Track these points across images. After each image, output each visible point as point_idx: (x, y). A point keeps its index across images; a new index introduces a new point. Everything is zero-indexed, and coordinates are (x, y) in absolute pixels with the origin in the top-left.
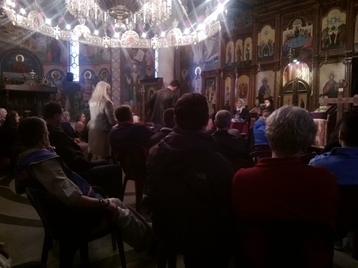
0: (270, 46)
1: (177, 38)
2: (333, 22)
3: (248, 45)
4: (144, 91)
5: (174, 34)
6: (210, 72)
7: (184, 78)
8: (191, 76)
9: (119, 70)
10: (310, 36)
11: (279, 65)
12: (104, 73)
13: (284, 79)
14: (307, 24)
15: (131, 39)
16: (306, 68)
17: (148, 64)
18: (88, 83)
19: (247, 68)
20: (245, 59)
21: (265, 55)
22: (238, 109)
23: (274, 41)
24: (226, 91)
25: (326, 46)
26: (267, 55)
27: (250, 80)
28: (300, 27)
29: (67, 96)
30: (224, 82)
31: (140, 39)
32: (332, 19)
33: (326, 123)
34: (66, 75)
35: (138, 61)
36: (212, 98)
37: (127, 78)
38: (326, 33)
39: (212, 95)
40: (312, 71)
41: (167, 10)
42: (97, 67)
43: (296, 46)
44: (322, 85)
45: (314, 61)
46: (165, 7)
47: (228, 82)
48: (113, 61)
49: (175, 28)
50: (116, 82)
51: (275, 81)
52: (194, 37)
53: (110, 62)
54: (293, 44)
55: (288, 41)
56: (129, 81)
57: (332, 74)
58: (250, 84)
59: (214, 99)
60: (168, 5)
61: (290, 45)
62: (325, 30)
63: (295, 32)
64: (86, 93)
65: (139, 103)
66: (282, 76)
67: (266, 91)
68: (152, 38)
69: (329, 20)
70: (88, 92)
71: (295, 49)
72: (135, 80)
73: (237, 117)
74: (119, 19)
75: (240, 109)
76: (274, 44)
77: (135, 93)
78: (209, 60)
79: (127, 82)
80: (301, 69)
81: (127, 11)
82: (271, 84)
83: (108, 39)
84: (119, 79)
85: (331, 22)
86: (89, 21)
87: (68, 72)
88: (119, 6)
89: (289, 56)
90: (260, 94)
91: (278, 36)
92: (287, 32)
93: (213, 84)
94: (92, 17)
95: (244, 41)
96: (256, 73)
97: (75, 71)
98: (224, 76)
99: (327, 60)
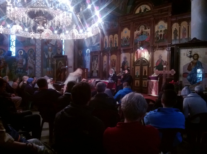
0: (128, 39)
1: (75, 34)
2: (161, 28)
3: (116, 38)
4: (56, 63)
5: (74, 32)
6: (95, 52)
7: (80, 55)
8: (84, 54)
9: (40, 50)
10: (149, 35)
11: (132, 50)
12: (31, 51)
13: (135, 57)
14: (147, 28)
15: (48, 34)
16: (147, 52)
17: (58, 46)
18: (21, 57)
19: (116, 51)
20: (114, 46)
21: (125, 44)
22: (110, 75)
23: (130, 37)
24: (104, 63)
25: (157, 41)
26: (126, 44)
27: (117, 57)
28: (144, 30)
29: (7, 65)
30: (103, 58)
31: (53, 34)
32: (160, 26)
33: (158, 82)
34: (7, 52)
35: (52, 45)
36: (96, 67)
37: (45, 54)
38: (157, 34)
39: (96, 65)
40: (150, 53)
41: (69, 20)
42: (26, 48)
43: (141, 40)
44: (155, 62)
45: (151, 48)
46: (68, 18)
47: (105, 58)
48: (36, 44)
49: (74, 29)
50: (38, 57)
51: (131, 59)
52: (85, 35)
53: (35, 45)
54: (140, 39)
55: (137, 37)
56: (46, 57)
57: (160, 56)
58: (117, 60)
59: (97, 68)
60: (70, 17)
61: (138, 39)
62: (156, 32)
63: (141, 32)
64: (20, 63)
65: (53, 69)
66: (134, 56)
67: (126, 64)
68: (61, 34)
69: (159, 26)
70: (21, 62)
71: (141, 41)
72: (50, 56)
73: (110, 79)
74: (40, 24)
75: (111, 74)
76: (130, 38)
77: (50, 63)
78: (94, 46)
79: (45, 57)
80: (144, 52)
81: (45, 19)
82: (128, 60)
83: (34, 34)
84: (40, 55)
85: (160, 28)
86: (22, 24)
87: (8, 50)
88: (40, 17)
89: (138, 45)
90: (122, 66)
91: (132, 34)
92: (136, 32)
93: (96, 59)
94: (23, 21)
95: (113, 36)
96: (120, 53)
97: (13, 50)
98: (103, 55)
99: (158, 48)
